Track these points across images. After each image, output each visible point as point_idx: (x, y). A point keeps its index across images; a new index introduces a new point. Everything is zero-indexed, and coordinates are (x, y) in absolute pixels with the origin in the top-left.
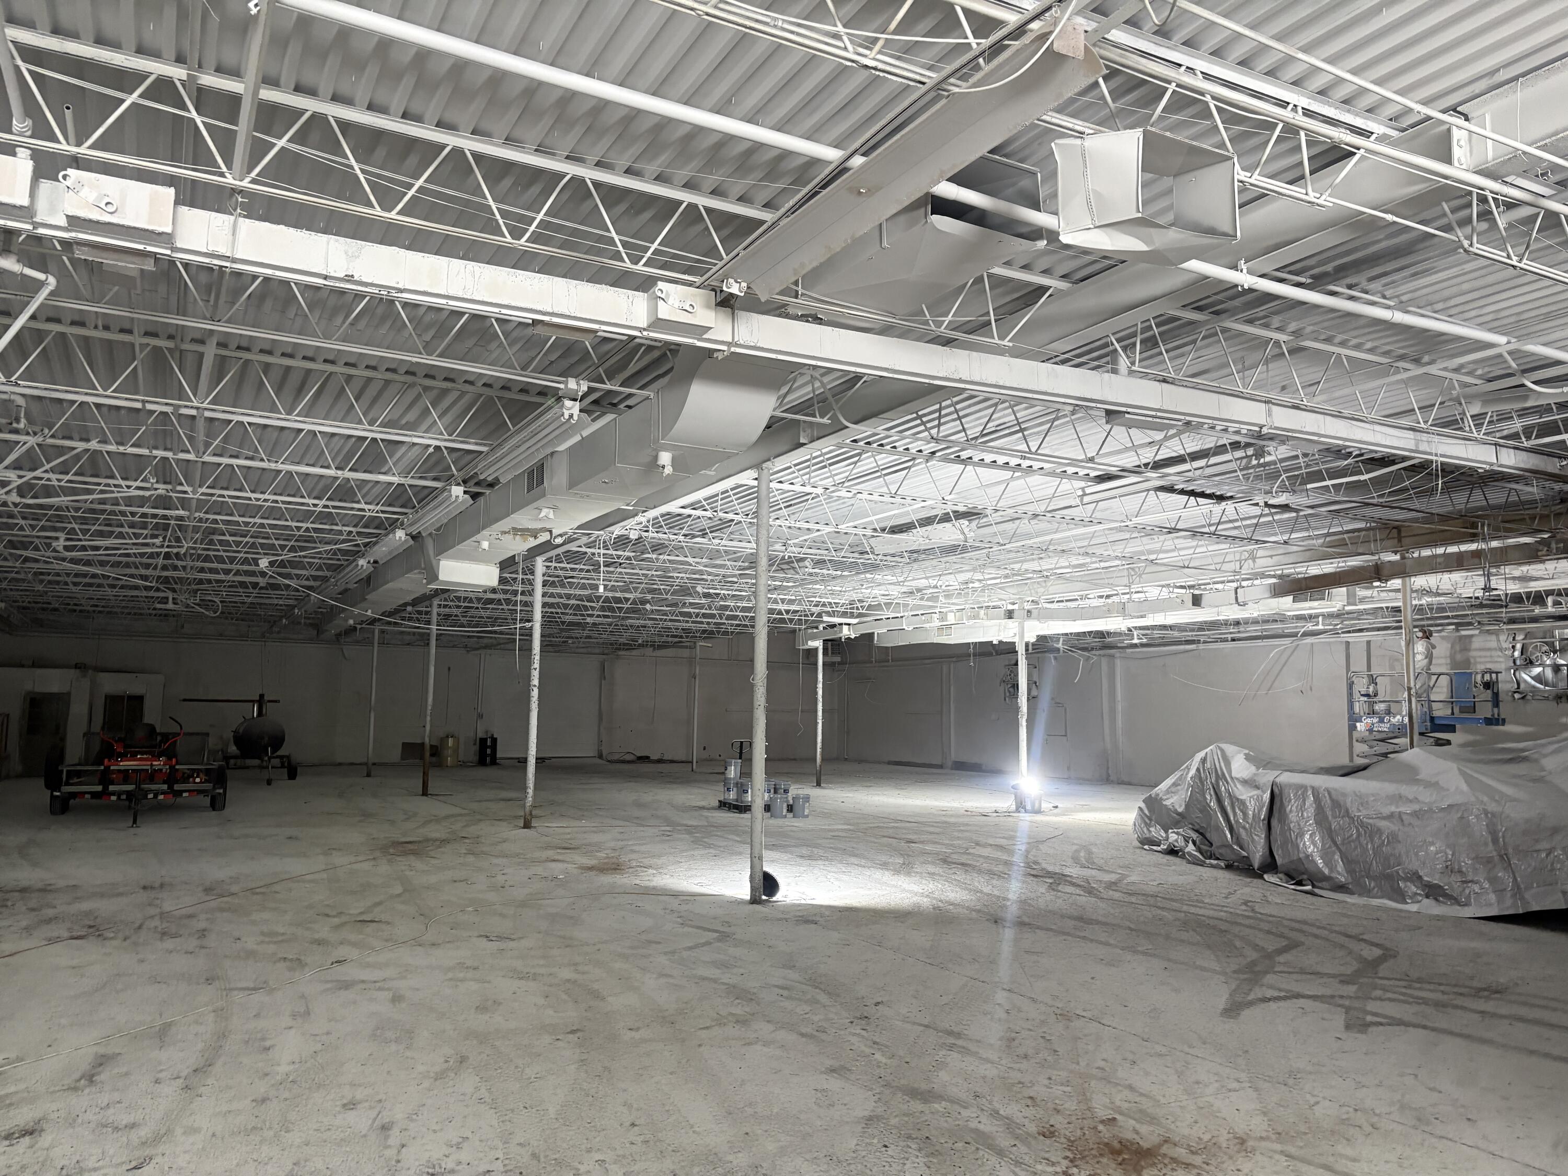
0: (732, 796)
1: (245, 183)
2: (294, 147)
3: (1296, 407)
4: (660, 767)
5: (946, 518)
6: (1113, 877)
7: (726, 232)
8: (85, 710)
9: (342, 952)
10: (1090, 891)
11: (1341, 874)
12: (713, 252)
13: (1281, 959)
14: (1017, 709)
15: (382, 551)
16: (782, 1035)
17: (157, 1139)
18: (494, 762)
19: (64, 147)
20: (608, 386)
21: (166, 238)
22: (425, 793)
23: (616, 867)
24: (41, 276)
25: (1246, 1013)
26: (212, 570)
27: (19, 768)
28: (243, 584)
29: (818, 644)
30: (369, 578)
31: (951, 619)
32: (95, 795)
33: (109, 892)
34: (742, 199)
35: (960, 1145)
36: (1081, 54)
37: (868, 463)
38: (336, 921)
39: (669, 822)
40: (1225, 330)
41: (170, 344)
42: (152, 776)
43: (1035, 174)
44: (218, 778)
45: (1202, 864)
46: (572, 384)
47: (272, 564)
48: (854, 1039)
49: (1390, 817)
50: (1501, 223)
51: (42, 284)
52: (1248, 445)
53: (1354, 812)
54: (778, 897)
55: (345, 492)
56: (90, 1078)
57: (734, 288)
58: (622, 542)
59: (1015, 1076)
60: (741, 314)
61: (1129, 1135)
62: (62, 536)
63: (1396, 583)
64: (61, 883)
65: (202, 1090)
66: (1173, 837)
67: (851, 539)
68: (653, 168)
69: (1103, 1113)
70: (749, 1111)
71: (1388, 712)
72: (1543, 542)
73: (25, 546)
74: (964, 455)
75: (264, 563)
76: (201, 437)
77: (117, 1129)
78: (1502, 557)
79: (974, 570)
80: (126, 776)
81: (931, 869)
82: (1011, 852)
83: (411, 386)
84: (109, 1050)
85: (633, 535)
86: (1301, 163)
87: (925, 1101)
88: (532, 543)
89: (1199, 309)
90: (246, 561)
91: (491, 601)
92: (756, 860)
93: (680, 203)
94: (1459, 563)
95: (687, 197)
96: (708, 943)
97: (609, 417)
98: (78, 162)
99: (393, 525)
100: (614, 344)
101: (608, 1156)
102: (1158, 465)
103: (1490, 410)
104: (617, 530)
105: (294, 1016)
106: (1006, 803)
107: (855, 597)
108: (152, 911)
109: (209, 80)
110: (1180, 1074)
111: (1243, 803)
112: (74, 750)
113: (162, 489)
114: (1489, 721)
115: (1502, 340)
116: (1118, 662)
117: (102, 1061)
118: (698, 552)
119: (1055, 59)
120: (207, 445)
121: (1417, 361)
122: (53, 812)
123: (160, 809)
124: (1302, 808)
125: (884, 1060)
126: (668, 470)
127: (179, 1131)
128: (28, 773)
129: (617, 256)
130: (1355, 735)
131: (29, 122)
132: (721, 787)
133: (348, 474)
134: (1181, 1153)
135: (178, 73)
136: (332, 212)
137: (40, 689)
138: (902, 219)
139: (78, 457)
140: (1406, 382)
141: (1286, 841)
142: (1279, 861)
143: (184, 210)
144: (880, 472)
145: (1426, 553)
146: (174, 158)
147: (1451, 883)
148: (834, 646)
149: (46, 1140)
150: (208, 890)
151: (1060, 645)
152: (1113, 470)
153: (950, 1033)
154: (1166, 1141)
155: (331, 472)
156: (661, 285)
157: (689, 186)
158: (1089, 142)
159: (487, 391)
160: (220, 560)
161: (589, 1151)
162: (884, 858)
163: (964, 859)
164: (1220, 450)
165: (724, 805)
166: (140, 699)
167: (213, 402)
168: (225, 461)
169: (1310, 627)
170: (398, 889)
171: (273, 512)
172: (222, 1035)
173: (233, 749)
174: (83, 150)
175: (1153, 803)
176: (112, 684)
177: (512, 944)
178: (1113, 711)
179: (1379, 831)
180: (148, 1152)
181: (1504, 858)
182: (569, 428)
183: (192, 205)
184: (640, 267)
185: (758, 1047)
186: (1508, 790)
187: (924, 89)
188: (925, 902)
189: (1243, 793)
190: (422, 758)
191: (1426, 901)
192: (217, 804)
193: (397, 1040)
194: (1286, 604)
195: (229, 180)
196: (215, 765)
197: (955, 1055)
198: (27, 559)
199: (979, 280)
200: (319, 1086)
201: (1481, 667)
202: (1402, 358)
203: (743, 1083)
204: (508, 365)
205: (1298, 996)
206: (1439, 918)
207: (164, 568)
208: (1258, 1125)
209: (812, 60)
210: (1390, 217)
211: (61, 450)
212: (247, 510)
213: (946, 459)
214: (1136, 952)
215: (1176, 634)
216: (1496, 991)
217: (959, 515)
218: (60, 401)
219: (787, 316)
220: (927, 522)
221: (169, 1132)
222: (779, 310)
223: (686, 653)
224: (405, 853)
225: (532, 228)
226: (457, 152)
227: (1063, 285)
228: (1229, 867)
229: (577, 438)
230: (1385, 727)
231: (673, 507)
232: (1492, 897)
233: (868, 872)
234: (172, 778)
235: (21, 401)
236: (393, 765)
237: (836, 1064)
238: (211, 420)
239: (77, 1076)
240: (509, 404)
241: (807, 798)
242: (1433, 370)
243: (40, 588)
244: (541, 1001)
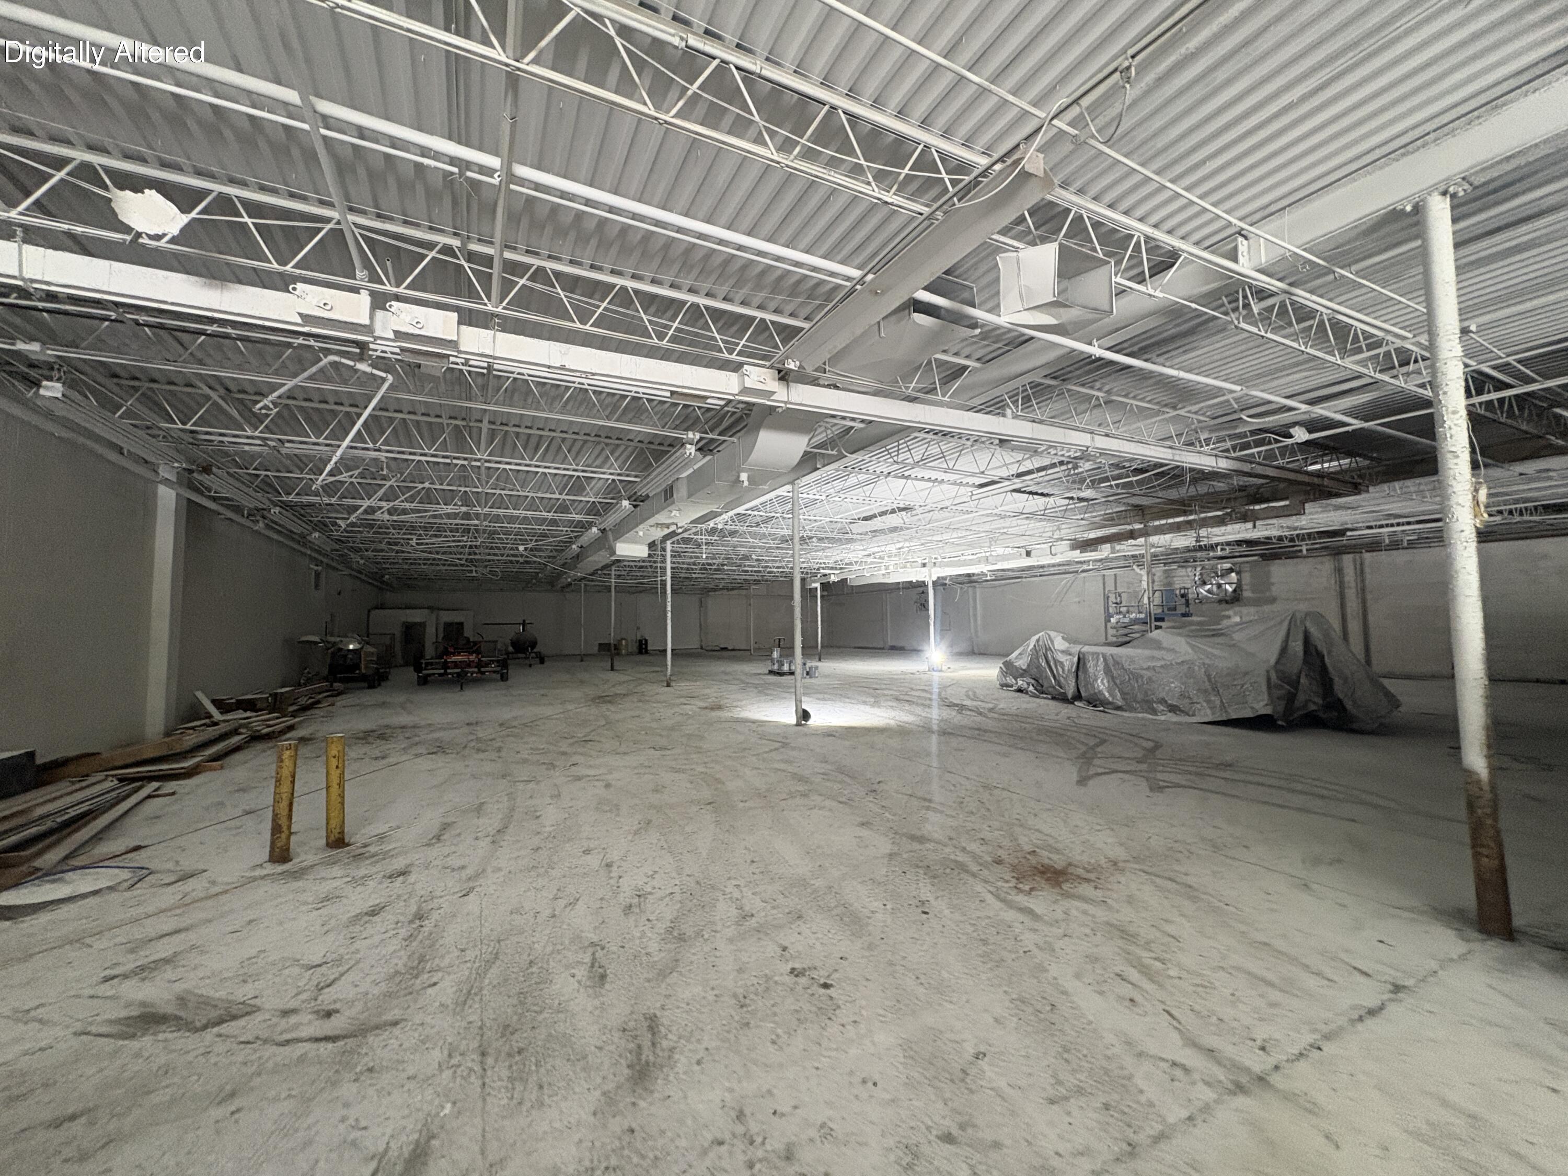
0: (776, 667)
1: (499, 309)
2: (529, 284)
3: (1107, 435)
4: (733, 653)
5: (893, 511)
6: (991, 706)
7: (783, 335)
8: (434, 630)
9: (576, 758)
10: (980, 714)
11: (1120, 703)
12: (777, 347)
13: (1099, 749)
14: (928, 616)
15: (585, 539)
16: (828, 803)
17: (477, 876)
18: (647, 652)
19: (388, 288)
20: (710, 436)
21: (453, 344)
22: (612, 669)
23: (719, 708)
24: (383, 375)
25: (1091, 782)
26: (495, 555)
27: (402, 662)
28: (511, 562)
29: (817, 585)
30: (578, 555)
31: (891, 569)
32: (440, 675)
33: (450, 727)
34: (792, 315)
35: (948, 871)
36: (1041, 174)
37: (853, 480)
38: (571, 741)
39: (743, 682)
40: (1069, 390)
41: (464, 423)
42: (469, 665)
43: (972, 288)
44: (504, 664)
45: (1038, 697)
46: (691, 435)
47: (526, 549)
48: (871, 805)
49: (1148, 669)
50: (1256, 310)
51: (384, 380)
52: (1068, 463)
53: (1126, 666)
54: (810, 722)
55: (564, 508)
56: (438, 838)
57: (792, 365)
58: (713, 531)
59: (969, 825)
60: (792, 384)
61: (1047, 861)
62: (415, 537)
63: (1141, 540)
64: (423, 723)
65: (502, 843)
66: (1020, 682)
67: (839, 525)
68: (740, 295)
69: (1028, 848)
70: (819, 851)
71: (1128, 612)
72: (1227, 514)
73: (396, 544)
74: (906, 474)
75: (521, 548)
76: (484, 477)
77: (453, 870)
78: (1204, 523)
79: (906, 540)
80: (456, 665)
81: (890, 703)
82: (931, 693)
83: (599, 443)
84: (449, 820)
85: (720, 526)
86: (1143, 272)
87: (921, 843)
88: (666, 531)
89: (1055, 378)
90: (512, 549)
91: (642, 567)
92: (798, 702)
93: (755, 318)
94: (1177, 528)
95: (759, 314)
96: (776, 749)
97: (708, 458)
98: (398, 298)
99: (591, 524)
100: (713, 413)
101: (742, 882)
102: (1019, 475)
103: (1214, 436)
104: (711, 524)
105: (552, 797)
106: (923, 667)
107: (838, 558)
108: (473, 737)
109: (474, 247)
110: (1065, 821)
111: (1062, 663)
112: (430, 651)
113: (464, 509)
114: (1184, 615)
115: (1238, 388)
116: (978, 591)
117: (445, 827)
118: (754, 535)
119: (1025, 176)
120: (487, 482)
121: (1174, 408)
122: (419, 684)
123: (475, 681)
124: (1096, 665)
125: (891, 817)
126: (746, 484)
127: (489, 870)
128: (406, 664)
129: (720, 351)
130: (1109, 625)
131: (365, 272)
132: (769, 663)
133: (563, 497)
134: (1080, 871)
135: (455, 243)
136: (553, 327)
137: (410, 620)
138: (893, 318)
139: (419, 492)
140: (1167, 420)
141: (1087, 683)
142: (1083, 694)
143: (463, 328)
144: (860, 485)
145: (1157, 523)
146: (457, 295)
147: (1183, 704)
148: (825, 586)
149: (412, 878)
150: (501, 725)
151: (947, 582)
152: (996, 479)
153: (925, 800)
154: (1070, 864)
155: (557, 496)
156: (746, 367)
157: (760, 307)
158: (1021, 254)
159: (640, 445)
160: (499, 548)
161: (729, 879)
162: (864, 699)
163: (907, 698)
164: (1053, 465)
165: (771, 672)
166: (461, 624)
167: (489, 455)
168: (498, 492)
169: (1085, 567)
170: (603, 723)
171: (525, 520)
172: (512, 809)
173: (511, 649)
174: (401, 290)
175: (1008, 665)
176: (448, 617)
177: (669, 752)
178: (975, 615)
179: (1142, 677)
180: (471, 884)
181: (1215, 689)
182: (690, 462)
183: (470, 325)
184: (734, 357)
185: (816, 810)
186: (1216, 652)
187: (922, 218)
188: (892, 722)
189: (1062, 658)
190: (609, 650)
191: (1170, 714)
192: (504, 678)
193: (610, 811)
194: (1076, 555)
195: (490, 307)
196: (501, 658)
197: (931, 813)
198: (397, 552)
199: (929, 362)
200: (570, 840)
201: (1178, 586)
202: (1166, 405)
203: (812, 833)
204: (655, 425)
205: (1117, 771)
206: (1180, 724)
207: (470, 554)
208: (1119, 853)
209: (855, 199)
210: (1194, 305)
211: (409, 489)
212: (512, 519)
213: (896, 477)
214: (1017, 748)
215: (1010, 573)
216: (1228, 766)
217: (901, 510)
218: (407, 460)
219: (819, 385)
220: (883, 514)
221: (484, 871)
222: (814, 382)
223: (744, 592)
224: (605, 702)
225: (671, 332)
226: (624, 289)
227: (977, 365)
228: (1053, 698)
229: (691, 471)
230: (1126, 620)
231: (741, 510)
232: (1209, 712)
233: (856, 707)
234: (479, 665)
235: (383, 459)
236: (594, 655)
237: (865, 820)
238: (489, 468)
239: (430, 836)
240: (653, 452)
241: (817, 668)
242: (1182, 412)
243: (406, 567)
244: (689, 785)
